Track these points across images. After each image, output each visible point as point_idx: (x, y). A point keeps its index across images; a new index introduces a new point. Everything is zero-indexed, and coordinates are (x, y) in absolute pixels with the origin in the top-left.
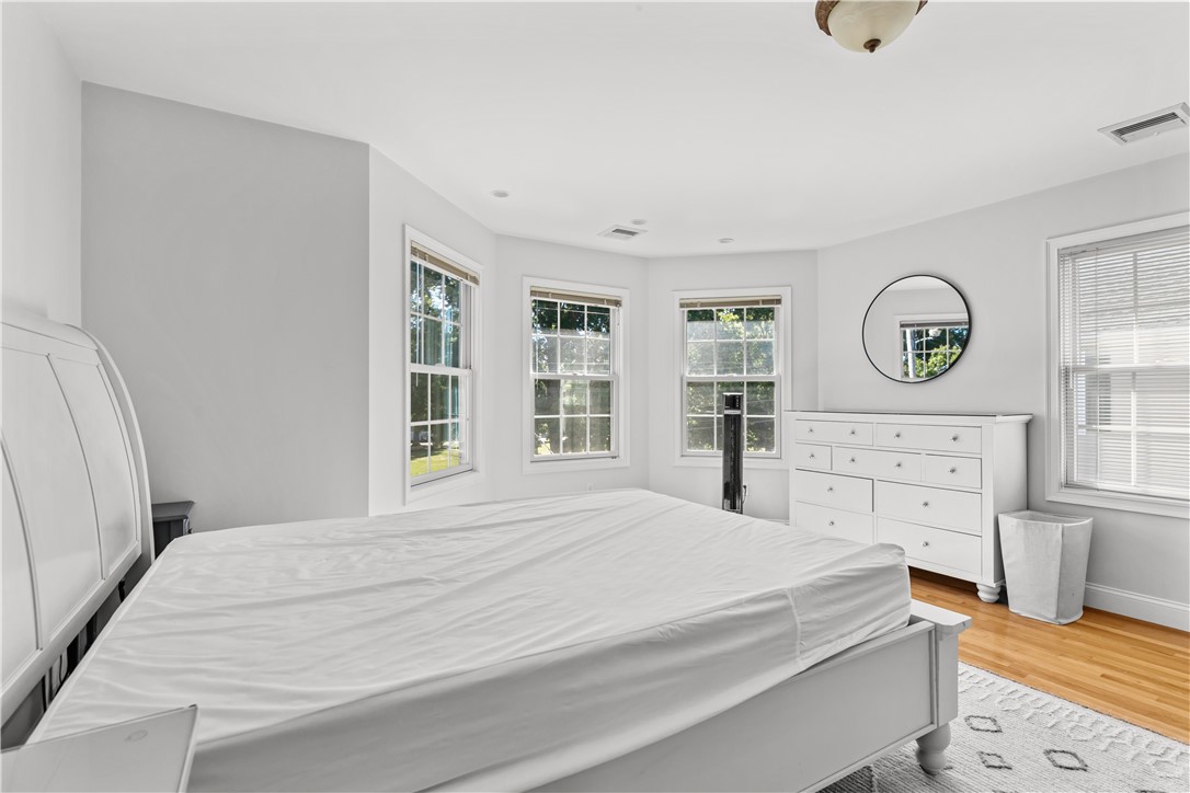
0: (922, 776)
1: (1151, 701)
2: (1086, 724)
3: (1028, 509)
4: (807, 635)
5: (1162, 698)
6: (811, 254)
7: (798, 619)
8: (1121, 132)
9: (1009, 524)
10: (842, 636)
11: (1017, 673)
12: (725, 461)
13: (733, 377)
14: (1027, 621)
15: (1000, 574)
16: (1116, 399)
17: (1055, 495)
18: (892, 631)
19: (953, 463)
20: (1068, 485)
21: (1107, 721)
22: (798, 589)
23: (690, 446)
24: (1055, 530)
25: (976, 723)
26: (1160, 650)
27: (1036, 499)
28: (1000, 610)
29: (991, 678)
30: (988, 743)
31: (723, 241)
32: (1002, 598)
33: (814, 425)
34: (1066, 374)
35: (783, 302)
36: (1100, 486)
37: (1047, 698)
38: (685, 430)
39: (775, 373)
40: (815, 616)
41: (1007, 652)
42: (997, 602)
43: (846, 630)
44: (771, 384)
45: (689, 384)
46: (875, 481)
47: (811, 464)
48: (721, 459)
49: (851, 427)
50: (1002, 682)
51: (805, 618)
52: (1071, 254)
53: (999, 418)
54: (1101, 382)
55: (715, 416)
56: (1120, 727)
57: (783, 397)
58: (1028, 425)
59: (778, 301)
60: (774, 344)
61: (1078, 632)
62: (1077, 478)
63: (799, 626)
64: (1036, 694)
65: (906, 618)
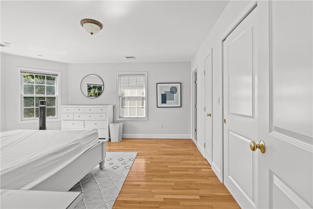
0: (101, 170)
1: (131, 149)
2: (123, 154)
3: (114, 122)
4: (83, 147)
5: (132, 148)
6: (67, 64)
7: (82, 144)
8: (127, 57)
9: (111, 125)
10: (89, 146)
11: (113, 151)
12: (40, 121)
13: (41, 96)
14: (114, 143)
15: (110, 136)
16: (126, 102)
17: (118, 119)
18: (96, 144)
19: (101, 115)
20: (120, 117)
21: (125, 153)
22: (81, 139)
23: (24, 117)
24: (118, 125)
25: (108, 160)
26: (131, 142)
27: (115, 121)
28: (110, 142)
29: (109, 153)
30: (110, 162)
31: (39, 56)
32: (110, 140)
33: (69, 108)
34: (119, 97)
35: (58, 75)
36: (124, 116)
37: (118, 153)
38: (23, 112)
39: (56, 95)
40: (84, 143)
41: (111, 148)
42: (109, 141)
43: (89, 145)
44: (54, 98)
45: (24, 98)
46: (85, 121)
47: (68, 118)
48: (38, 120)
49: (79, 108)
50: (111, 153)
51: (83, 144)
52: (120, 76)
53: (109, 105)
54: (124, 99)
55: (35, 107)
56: (127, 153)
57: (58, 101)
58: (114, 106)
59: (57, 75)
60: (55, 87)
61: (121, 142)
62: (121, 116)
63: (82, 145)
64: (116, 153)
65: (98, 142)
